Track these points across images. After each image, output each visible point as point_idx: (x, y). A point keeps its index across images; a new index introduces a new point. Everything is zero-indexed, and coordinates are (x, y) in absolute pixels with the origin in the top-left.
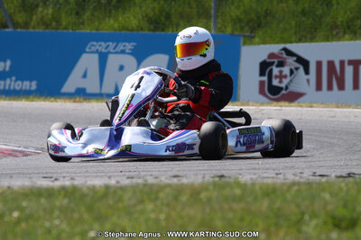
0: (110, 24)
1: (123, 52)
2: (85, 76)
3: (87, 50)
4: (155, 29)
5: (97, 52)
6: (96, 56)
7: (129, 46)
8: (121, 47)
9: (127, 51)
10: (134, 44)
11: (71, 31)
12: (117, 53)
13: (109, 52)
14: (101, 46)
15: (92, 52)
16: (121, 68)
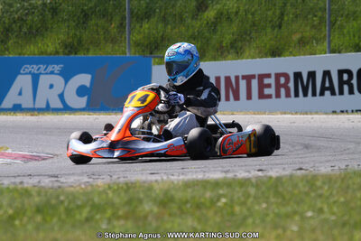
1: (52, 73)
2: (20, 94)
3: (22, 72)
5: (30, 73)
6: (29, 77)
7: (57, 68)
8: (50, 68)
9: (56, 72)
10: (62, 66)
12: (47, 74)
13: (40, 73)
14: (34, 68)
15: (26, 74)
16: (51, 86)
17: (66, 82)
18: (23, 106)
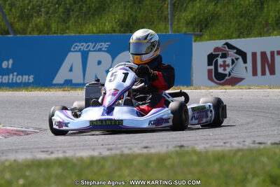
0: (90, 28)
1: (100, 50)
2: (71, 70)
3: (72, 49)
4: (125, 32)
5: (80, 50)
6: (79, 54)
7: (105, 45)
8: (98, 46)
9: (103, 49)
10: (109, 43)
11: (59, 35)
12: (95, 51)
13: (90, 51)
14: (84, 46)
15: (76, 51)
16: (99, 63)
17: (113, 59)
18: (74, 82)
